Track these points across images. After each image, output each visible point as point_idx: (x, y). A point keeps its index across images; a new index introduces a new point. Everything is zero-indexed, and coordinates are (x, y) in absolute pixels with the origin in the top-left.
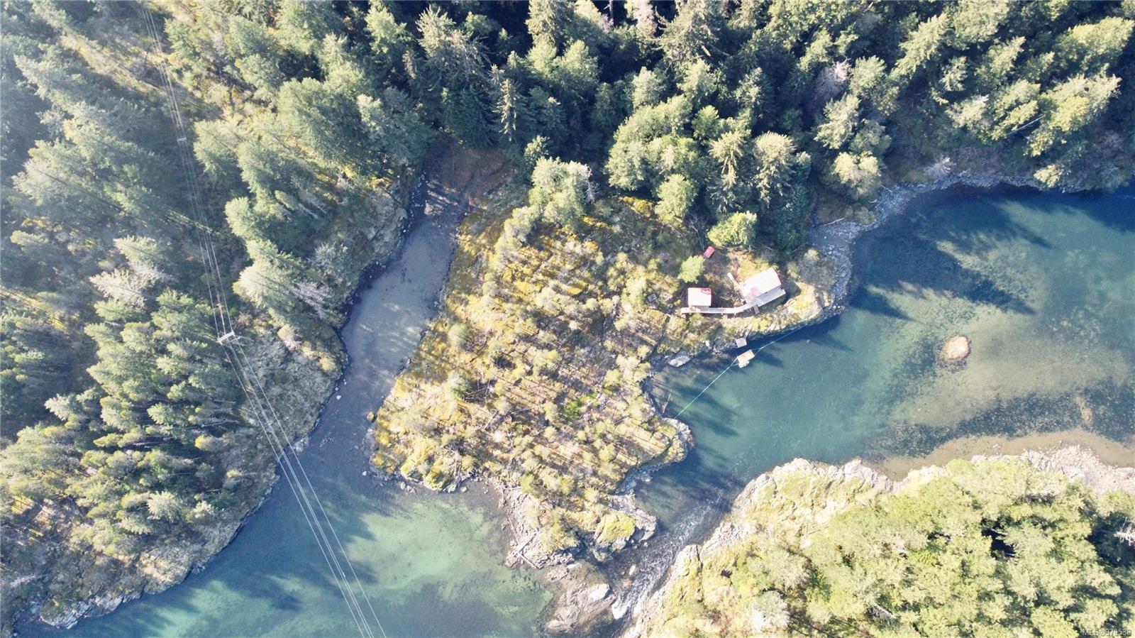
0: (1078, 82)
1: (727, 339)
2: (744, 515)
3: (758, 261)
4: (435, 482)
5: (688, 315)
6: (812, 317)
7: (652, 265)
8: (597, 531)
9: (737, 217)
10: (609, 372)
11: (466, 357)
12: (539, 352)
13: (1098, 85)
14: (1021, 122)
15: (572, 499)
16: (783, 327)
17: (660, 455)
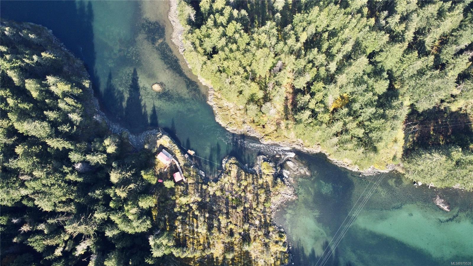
0: (53, 88)
1: (187, 161)
2: (242, 129)
3: (156, 163)
4: (283, 237)
5: (185, 178)
6: (167, 137)
7: (174, 198)
8: (271, 174)
9: (145, 177)
10: (217, 195)
11: (236, 248)
12: (222, 222)
13: (51, 82)
14: (73, 100)
15: (265, 187)
16: (175, 145)
17: (236, 165)
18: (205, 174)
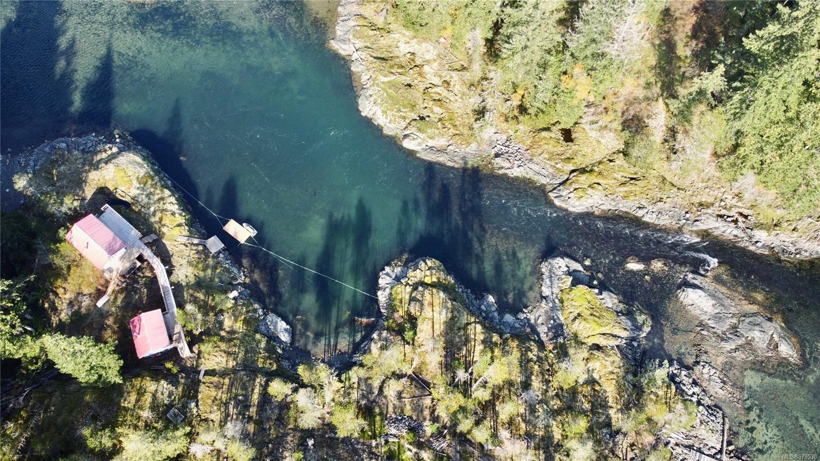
1: (214, 268)
2: (474, 146)
5: (191, 345)
8: (613, 342)
10: (341, 433)
15: (587, 406)
16: (167, 192)
17: (444, 291)
18: (293, 334)
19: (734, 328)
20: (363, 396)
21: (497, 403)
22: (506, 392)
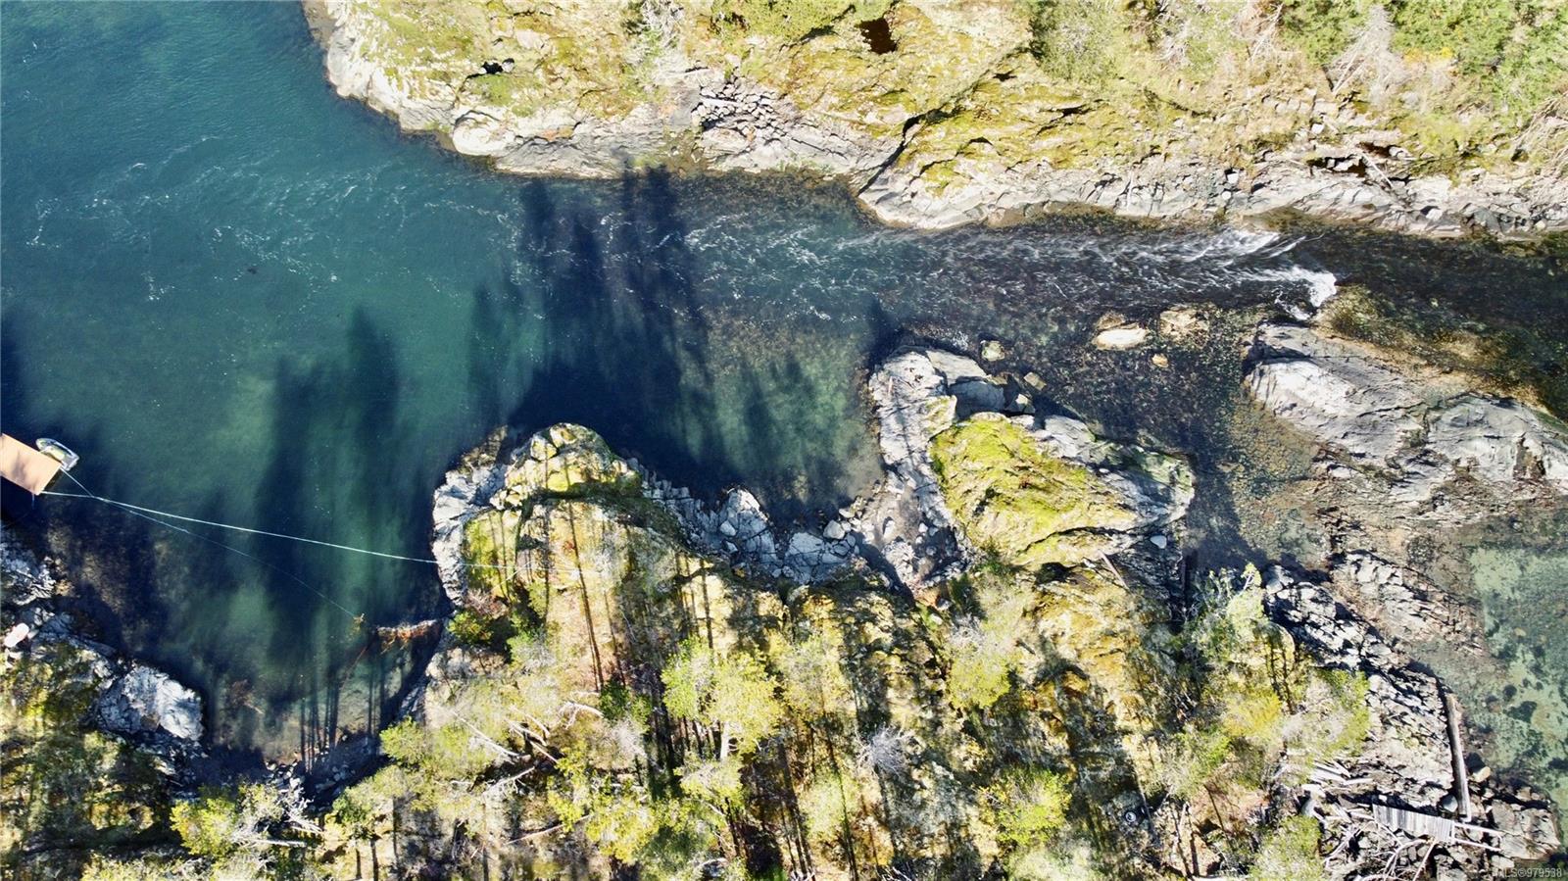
2: (641, 112)
8: (1099, 549)
15: (1059, 743)
18: (206, 714)
19: (1417, 444)
20: (413, 851)
21: (798, 789)
22: (821, 750)
